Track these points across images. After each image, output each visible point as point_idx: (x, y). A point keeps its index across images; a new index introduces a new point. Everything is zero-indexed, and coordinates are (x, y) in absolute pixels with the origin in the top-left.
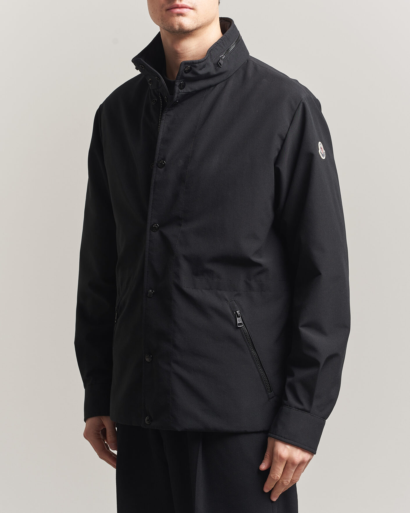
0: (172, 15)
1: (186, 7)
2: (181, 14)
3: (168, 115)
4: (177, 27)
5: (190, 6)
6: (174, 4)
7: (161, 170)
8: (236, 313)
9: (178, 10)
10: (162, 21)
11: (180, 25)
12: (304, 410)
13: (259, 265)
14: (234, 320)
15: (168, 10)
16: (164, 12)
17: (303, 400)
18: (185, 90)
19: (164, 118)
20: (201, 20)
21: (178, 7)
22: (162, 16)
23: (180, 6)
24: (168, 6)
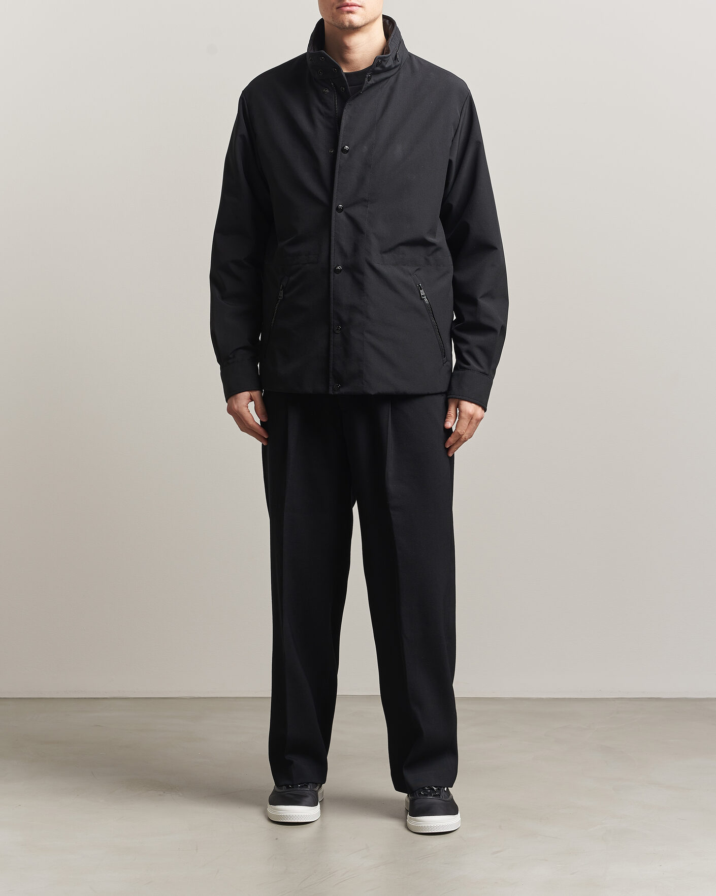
0: (342, 13)
1: (355, 5)
2: (351, 12)
3: (350, 104)
4: (347, 24)
5: (359, 4)
6: (344, 3)
7: (346, 155)
8: (419, 285)
9: (348, 8)
10: (333, 18)
11: (350, 22)
12: (484, 373)
13: (433, 244)
14: (418, 292)
15: (338, 8)
16: (335, 10)
17: (483, 364)
18: (370, 82)
19: (346, 107)
20: (370, 17)
21: (348, 5)
22: (333, 14)
23: (350, 4)
24: (338, 4)
